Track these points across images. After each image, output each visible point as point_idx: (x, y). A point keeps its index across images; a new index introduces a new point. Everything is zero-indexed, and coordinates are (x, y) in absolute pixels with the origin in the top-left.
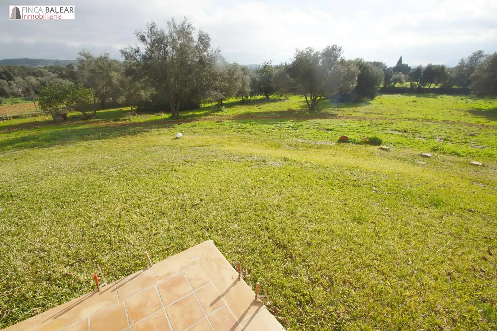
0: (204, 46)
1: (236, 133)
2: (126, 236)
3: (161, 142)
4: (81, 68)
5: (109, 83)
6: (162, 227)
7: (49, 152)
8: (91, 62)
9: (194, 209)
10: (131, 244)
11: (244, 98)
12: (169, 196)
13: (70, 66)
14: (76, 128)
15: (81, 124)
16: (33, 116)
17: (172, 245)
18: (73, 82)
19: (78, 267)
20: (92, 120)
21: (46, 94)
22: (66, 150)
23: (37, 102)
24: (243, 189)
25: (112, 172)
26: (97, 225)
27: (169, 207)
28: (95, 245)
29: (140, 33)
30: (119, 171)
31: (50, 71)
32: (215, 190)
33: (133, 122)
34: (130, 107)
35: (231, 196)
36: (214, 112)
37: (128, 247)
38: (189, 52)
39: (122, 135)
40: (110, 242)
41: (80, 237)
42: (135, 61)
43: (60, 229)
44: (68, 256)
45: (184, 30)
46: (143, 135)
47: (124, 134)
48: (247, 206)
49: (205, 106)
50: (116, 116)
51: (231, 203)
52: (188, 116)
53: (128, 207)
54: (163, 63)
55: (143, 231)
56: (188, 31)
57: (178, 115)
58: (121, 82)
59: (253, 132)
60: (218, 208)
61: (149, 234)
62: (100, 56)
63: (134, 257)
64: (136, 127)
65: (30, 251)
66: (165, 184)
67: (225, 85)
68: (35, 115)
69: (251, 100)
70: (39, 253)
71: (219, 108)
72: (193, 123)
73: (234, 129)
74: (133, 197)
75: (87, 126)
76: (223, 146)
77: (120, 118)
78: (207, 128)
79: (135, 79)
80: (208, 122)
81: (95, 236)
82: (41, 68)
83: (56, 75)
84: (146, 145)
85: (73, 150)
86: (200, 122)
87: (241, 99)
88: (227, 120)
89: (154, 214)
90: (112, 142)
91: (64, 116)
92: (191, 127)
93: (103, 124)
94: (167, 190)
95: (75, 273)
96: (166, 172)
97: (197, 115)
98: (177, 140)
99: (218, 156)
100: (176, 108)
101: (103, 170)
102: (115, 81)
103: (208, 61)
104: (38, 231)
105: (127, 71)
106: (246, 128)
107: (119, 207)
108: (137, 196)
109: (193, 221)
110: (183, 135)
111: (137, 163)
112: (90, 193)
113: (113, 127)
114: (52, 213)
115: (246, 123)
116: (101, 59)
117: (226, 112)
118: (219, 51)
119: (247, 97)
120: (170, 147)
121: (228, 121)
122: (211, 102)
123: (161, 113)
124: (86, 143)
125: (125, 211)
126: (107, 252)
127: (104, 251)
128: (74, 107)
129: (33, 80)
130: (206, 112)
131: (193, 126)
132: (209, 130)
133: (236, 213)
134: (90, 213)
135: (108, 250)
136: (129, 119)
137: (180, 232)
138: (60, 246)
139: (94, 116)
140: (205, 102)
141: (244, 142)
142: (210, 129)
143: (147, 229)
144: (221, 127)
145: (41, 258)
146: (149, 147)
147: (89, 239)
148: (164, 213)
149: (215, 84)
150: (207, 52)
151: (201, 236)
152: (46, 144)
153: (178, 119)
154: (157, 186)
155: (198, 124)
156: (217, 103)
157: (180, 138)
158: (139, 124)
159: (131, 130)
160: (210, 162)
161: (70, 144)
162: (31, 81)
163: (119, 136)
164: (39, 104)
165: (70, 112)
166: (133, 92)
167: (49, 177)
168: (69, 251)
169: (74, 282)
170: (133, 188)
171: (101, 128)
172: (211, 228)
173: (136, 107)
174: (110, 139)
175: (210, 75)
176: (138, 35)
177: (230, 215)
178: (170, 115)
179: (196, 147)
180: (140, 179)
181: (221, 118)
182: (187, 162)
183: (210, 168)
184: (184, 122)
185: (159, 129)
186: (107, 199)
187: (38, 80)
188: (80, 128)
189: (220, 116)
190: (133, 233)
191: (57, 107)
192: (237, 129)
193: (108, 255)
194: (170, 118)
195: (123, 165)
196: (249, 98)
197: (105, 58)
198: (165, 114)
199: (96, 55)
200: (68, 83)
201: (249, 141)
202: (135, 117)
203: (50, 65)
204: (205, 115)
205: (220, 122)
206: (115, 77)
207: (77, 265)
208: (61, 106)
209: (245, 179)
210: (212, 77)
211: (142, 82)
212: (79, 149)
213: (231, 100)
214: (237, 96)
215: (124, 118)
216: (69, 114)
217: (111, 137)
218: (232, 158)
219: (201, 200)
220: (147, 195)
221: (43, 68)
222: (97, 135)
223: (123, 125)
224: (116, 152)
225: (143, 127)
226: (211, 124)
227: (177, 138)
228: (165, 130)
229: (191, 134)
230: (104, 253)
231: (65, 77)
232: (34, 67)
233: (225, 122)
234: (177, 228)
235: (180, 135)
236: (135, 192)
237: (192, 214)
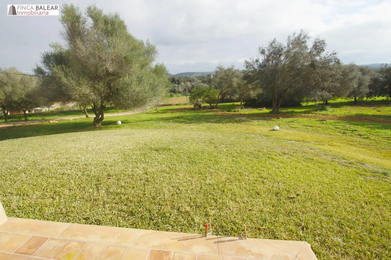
0: (317, 52)
1: (342, 134)
2: (227, 202)
3: (259, 131)
4: (215, 76)
5: (231, 86)
6: (256, 206)
7: (188, 127)
8: (222, 72)
9: (289, 201)
10: (230, 209)
11: (357, 98)
12: (265, 180)
13: (209, 76)
14: (204, 114)
15: (207, 112)
16: (185, 105)
17: (264, 227)
18: (208, 85)
19: (194, 210)
20: (214, 110)
21: (194, 92)
22: (197, 127)
23: (189, 97)
24: (353, 200)
25: (223, 148)
26: (210, 184)
27: (264, 189)
28: (207, 199)
29: (262, 48)
30: (227, 149)
31: (198, 79)
32: (315, 190)
33: (240, 113)
34: (240, 102)
35: (334, 203)
36: (316, 111)
37: (228, 212)
38: (302, 58)
39: (231, 122)
40: (216, 201)
41: (198, 188)
42: (252, 69)
43: (189, 179)
44: (191, 199)
45: (300, 41)
46: (246, 124)
47: (232, 121)
48: (357, 222)
49: (308, 105)
50: (229, 109)
51: (334, 210)
52: (288, 113)
53: (232, 179)
54: (275, 69)
55: (240, 202)
56: (303, 40)
57: (278, 111)
58: (239, 85)
59: (365, 136)
60: (317, 210)
61: (245, 208)
62: (228, 68)
63: (232, 222)
64: (241, 117)
65: (172, 187)
66: (263, 169)
67: (335, 86)
68: (186, 104)
69: (367, 101)
70: (176, 190)
71: (322, 107)
72: (290, 119)
73: (339, 130)
74: (235, 172)
75: (210, 113)
76: (323, 145)
77: (232, 110)
78: (306, 125)
79: (249, 82)
80: (308, 119)
81: (208, 192)
82: (194, 77)
83: (201, 81)
84: (247, 131)
85: (201, 127)
86: (299, 119)
87: (353, 100)
88: (331, 119)
89: (251, 191)
90: (224, 126)
91: (200, 106)
92: (289, 122)
93: (220, 113)
94: (265, 175)
95: (193, 213)
96: (264, 159)
97: (296, 112)
98: (274, 132)
99: (319, 155)
100: (277, 105)
101: (217, 145)
102: (235, 84)
103: (319, 64)
104: (178, 175)
105: (245, 76)
106: (356, 130)
107: (225, 176)
108: (239, 172)
109: (287, 213)
110: (280, 128)
111: (241, 145)
112: (208, 160)
113: (226, 115)
114: (187, 166)
115: (357, 125)
116: (229, 70)
117: (330, 111)
118: (335, 54)
119: (363, 97)
120: (267, 137)
121: (332, 121)
122: (315, 101)
123: (263, 108)
124: (208, 124)
125: (229, 181)
126: (213, 207)
127: (211, 206)
128: (206, 101)
129: (189, 84)
130: (307, 110)
131: (291, 122)
132: (308, 128)
133: (340, 224)
134: (206, 174)
135: (214, 206)
136: (238, 111)
137: (273, 218)
138: (188, 190)
139: (216, 107)
140: (307, 101)
141: (351, 145)
142: (310, 126)
143: (244, 203)
144: (323, 126)
145: (177, 193)
146: (249, 133)
147: (204, 193)
148: (259, 194)
149: (323, 85)
150: (320, 56)
151: (295, 232)
152: (188, 122)
153: (277, 114)
154: (255, 168)
155: (297, 121)
156: (322, 102)
157: (276, 130)
158: (244, 115)
159: (238, 119)
160: (310, 159)
161: (199, 123)
162: (188, 85)
163: (229, 122)
164: (189, 98)
165: (204, 104)
166: (245, 92)
167: (188, 143)
168: (192, 196)
169: (191, 220)
170: (236, 165)
171: (219, 115)
172: (307, 229)
173: (245, 103)
174: (223, 123)
175: (319, 77)
176: (260, 49)
177: (333, 224)
178: (270, 110)
179: (292, 140)
180: (242, 158)
181: (324, 117)
182: (284, 154)
183: (309, 165)
184: (283, 117)
185: (259, 121)
186: (218, 168)
187: (191, 84)
188: (207, 114)
189: (324, 115)
190: (233, 201)
191: (197, 100)
192: (343, 130)
193: (214, 210)
194: (270, 112)
195: (230, 145)
196: (365, 99)
197: (231, 69)
198: (266, 109)
199: (226, 67)
200: (206, 86)
201: (359, 146)
202: (242, 110)
203: (199, 75)
204: (305, 112)
205: (322, 121)
206: (235, 81)
207: (194, 208)
208: (199, 100)
209: (355, 189)
210: (321, 78)
211: (254, 85)
212: (204, 128)
213: (339, 100)
214: (349, 96)
215: (234, 110)
216: (203, 105)
217: (224, 123)
218: (337, 160)
219: (298, 195)
220: (247, 174)
221: (195, 77)
222: (215, 120)
223: (233, 115)
224: (226, 134)
225: (246, 118)
226: (312, 121)
227: (274, 130)
228: (264, 122)
229: (288, 129)
230: (211, 207)
231: (205, 82)
232: (191, 77)
233: (328, 121)
234: (270, 213)
235: (277, 128)
236: (237, 168)
237: (285, 205)
